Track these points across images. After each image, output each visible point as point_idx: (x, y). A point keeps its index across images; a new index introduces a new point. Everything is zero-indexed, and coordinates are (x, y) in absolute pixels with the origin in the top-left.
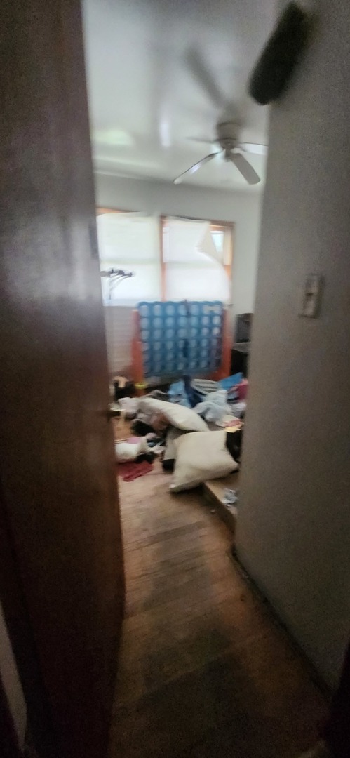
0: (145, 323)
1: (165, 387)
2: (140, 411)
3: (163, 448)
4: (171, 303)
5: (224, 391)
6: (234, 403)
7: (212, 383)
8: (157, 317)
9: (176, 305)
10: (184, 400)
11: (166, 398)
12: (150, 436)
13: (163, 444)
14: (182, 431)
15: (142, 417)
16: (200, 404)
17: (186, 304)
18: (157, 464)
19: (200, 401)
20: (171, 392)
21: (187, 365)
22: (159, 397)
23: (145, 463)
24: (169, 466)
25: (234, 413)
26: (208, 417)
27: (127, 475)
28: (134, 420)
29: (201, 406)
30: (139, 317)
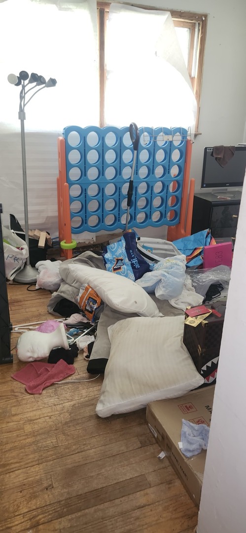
0: (74, 157)
1: (100, 248)
2: (63, 280)
3: (91, 339)
4: (113, 130)
5: (183, 257)
6: (198, 273)
7: (167, 244)
8: (92, 149)
9: (119, 133)
10: (126, 267)
11: (101, 264)
12: (75, 318)
13: (92, 332)
14: (120, 315)
15: (66, 291)
16: (148, 274)
17: (133, 130)
18: (80, 364)
19: (148, 269)
20: (108, 256)
21: (133, 218)
22: (89, 261)
23: (62, 363)
24: (97, 369)
25: (197, 289)
26: (158, 293)
27: (32, 384)
28: (55, 294)
29: (149, 278)
30: (65, 148)
